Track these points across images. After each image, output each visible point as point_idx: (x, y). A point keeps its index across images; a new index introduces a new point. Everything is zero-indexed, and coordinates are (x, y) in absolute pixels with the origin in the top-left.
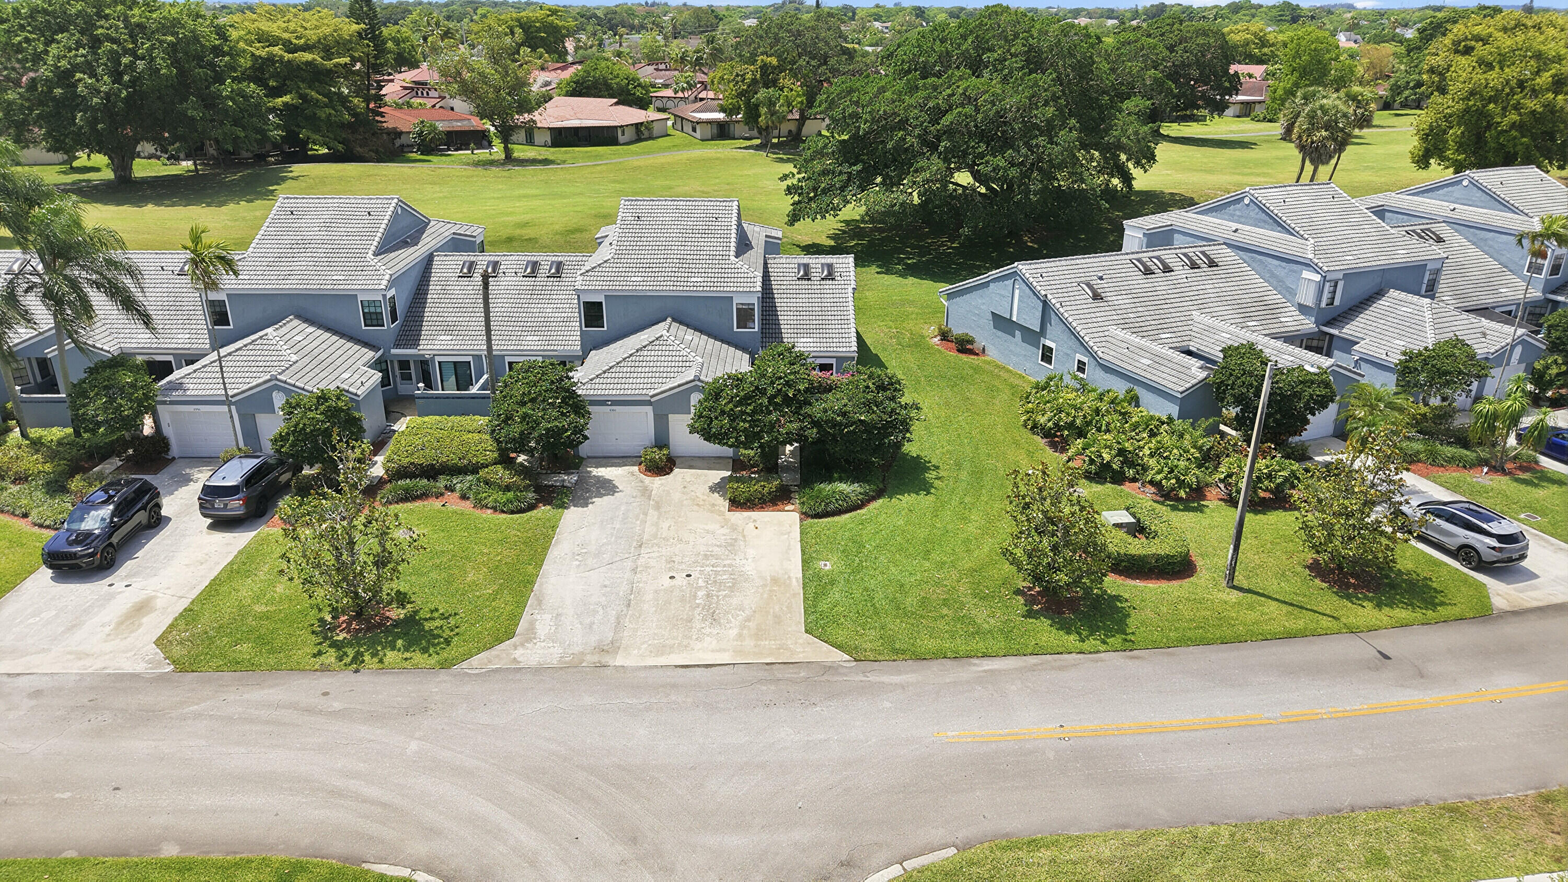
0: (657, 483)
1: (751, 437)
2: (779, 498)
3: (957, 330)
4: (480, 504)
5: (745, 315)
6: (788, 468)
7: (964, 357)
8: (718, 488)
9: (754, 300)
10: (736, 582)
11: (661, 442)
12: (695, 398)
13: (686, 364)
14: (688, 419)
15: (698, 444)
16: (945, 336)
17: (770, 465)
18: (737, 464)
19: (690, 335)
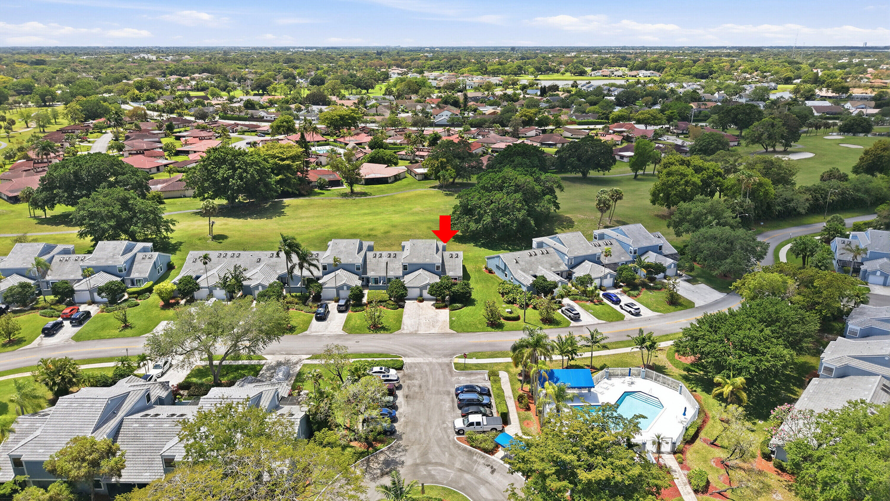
0: (421, 304)
1: (440, 295)
2: (445, 307)
3: (489, 268)
4: (388, 308)
5: (438, 267)
6: (447, 301)
7: (490, 274)
8: (433, 305)
9: (440, 265)
10: (437, 321)
11: (421, 296)
12: (429, 287)
13: (426, 279)
14: (427, 291)
15: (429, 296)
16: (486, 268)
17: (443, 300)
18: (437, 300)
19: (426, 272)
